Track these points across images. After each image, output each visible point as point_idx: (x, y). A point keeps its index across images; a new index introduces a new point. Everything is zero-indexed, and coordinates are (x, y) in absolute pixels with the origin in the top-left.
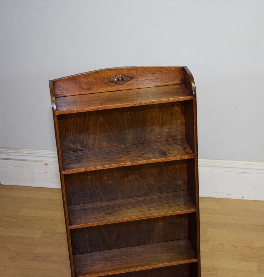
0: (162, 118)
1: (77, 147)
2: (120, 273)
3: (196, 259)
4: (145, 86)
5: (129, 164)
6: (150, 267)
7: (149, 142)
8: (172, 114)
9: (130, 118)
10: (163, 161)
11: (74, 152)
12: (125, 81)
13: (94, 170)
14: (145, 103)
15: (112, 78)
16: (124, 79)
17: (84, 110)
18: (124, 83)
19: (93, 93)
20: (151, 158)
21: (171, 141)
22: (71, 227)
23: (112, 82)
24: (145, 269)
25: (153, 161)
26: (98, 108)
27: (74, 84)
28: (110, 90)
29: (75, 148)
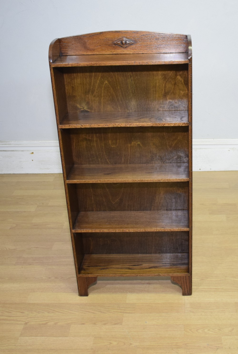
0: (165, 87)
1: (83, 108)
2: (114, 231)
3: (188, 228)
4: (148, 51)
5: (123, 125)
6: (143, 230)
7: (152, 110)
8: (175, 84)
9: (134, 84)
10: (157, 126)
11: (80, 113)
12: (128, 44)
13: (89, 127)
14: (139, 63)
15: (116, 41)
16: (128, 42)
17: (78, 64)
18: (128, 46)
19: (97, 54)
20: (146, 122)
21: (173, 111)
22: (68, 182)
23: (115, 44)
24: (138, 231)
25: (147, 125)
26: (93, 64)
27: (79, 44)
28: (114, 53)
29: (81, 108)
